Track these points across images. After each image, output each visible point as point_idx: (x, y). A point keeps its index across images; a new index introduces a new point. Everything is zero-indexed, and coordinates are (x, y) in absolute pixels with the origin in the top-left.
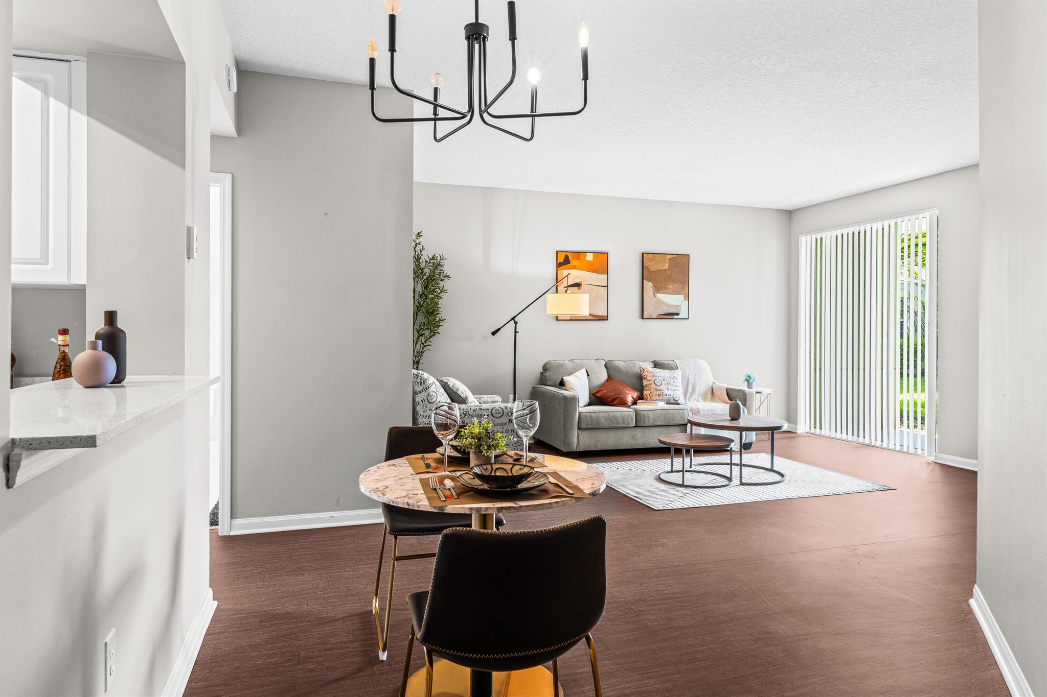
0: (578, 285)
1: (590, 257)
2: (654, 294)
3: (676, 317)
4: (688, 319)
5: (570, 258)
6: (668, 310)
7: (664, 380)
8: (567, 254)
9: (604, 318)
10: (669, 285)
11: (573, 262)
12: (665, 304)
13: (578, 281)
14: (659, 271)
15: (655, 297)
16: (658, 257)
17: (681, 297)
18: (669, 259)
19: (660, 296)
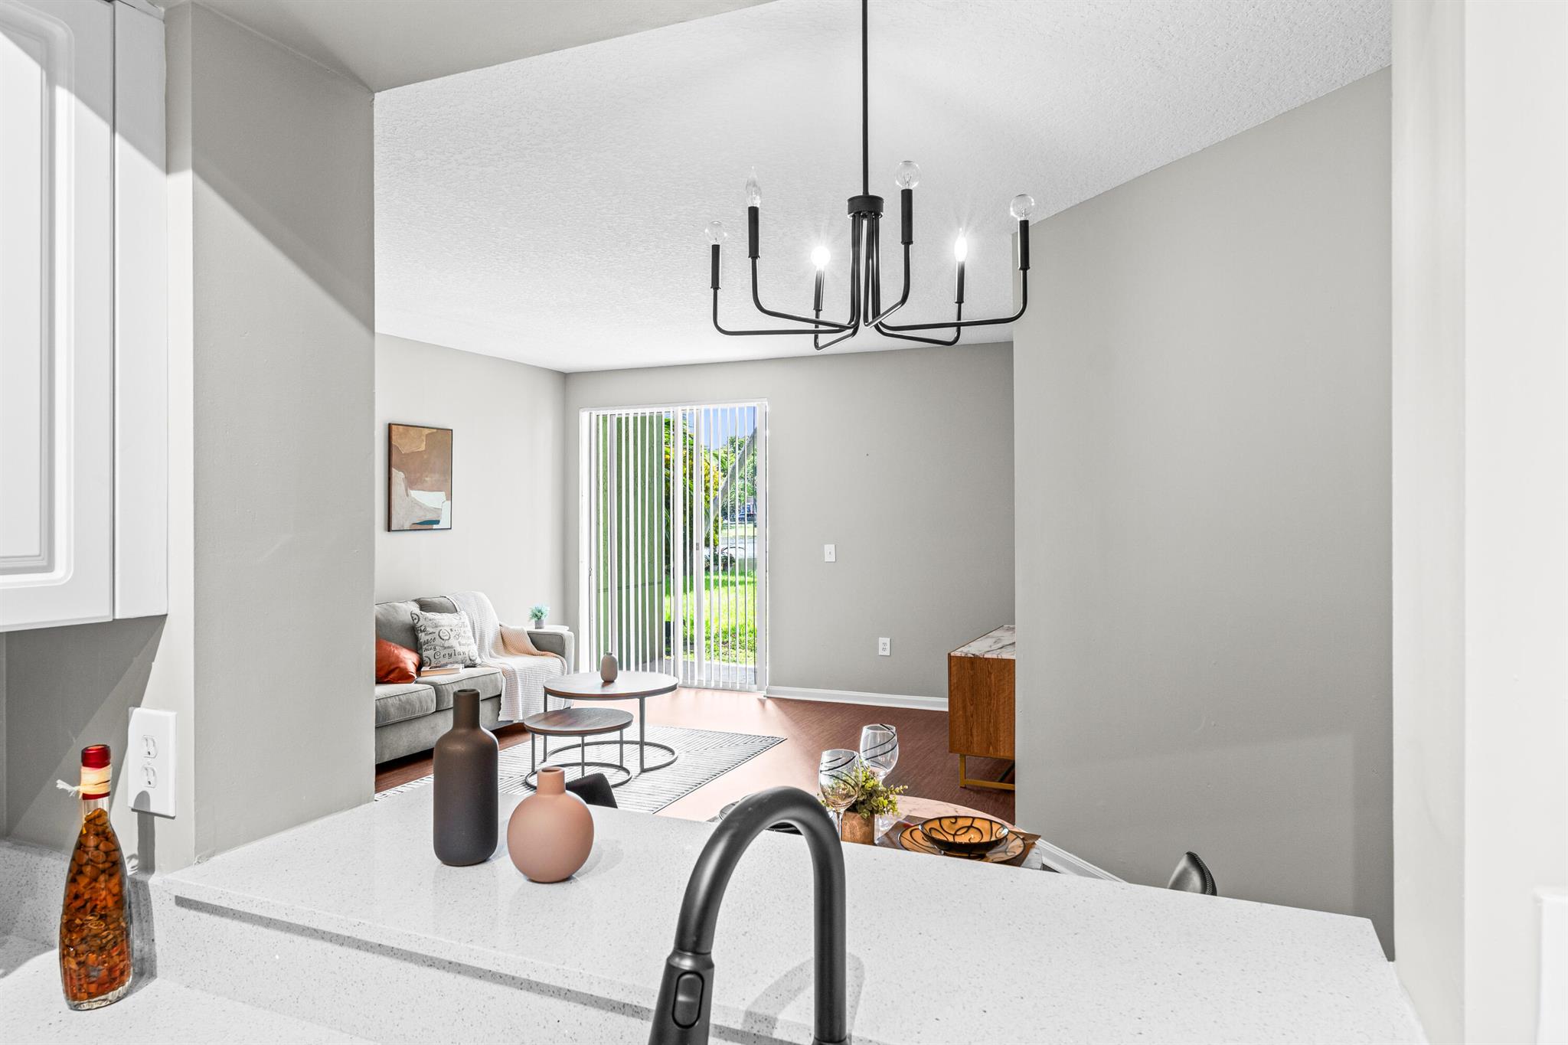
2: (406, 490)
3: (435, 526)
4: (451, 529)
6: (425, 516)
7: (451, 630)
10: (427, 477)
12: (421, 506)
14: (413, 453)
15: (407, 495)
16: (412, 431)
17: (442, 495)
18: (427, 435)
19: (414, 493)
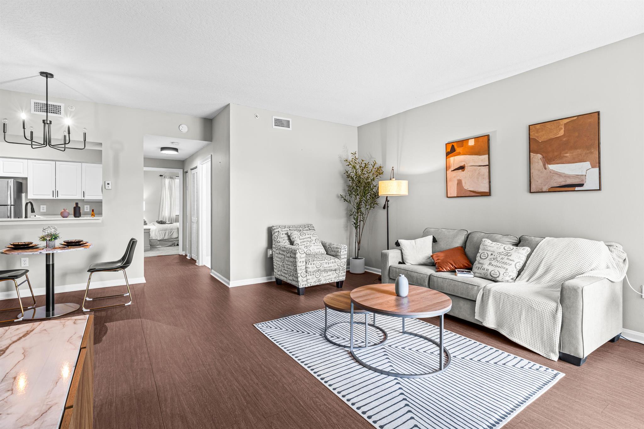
0: (462, 168)
1: (471, 143)
2: (544, 165)
3: (577, 189)
4: (600, 189)
5: (455, 147)
6: (566, 181)
8: (453, 144)
9: (488, 194)
10: (566, 153)
11: (458, 150)
12: (560, 175)
13: (462, 164)
14: (551, 140)
15: (545, 169)
16: (548, 125)
17: (587, 165)
18: (565, 124)
19: (552, 167)
